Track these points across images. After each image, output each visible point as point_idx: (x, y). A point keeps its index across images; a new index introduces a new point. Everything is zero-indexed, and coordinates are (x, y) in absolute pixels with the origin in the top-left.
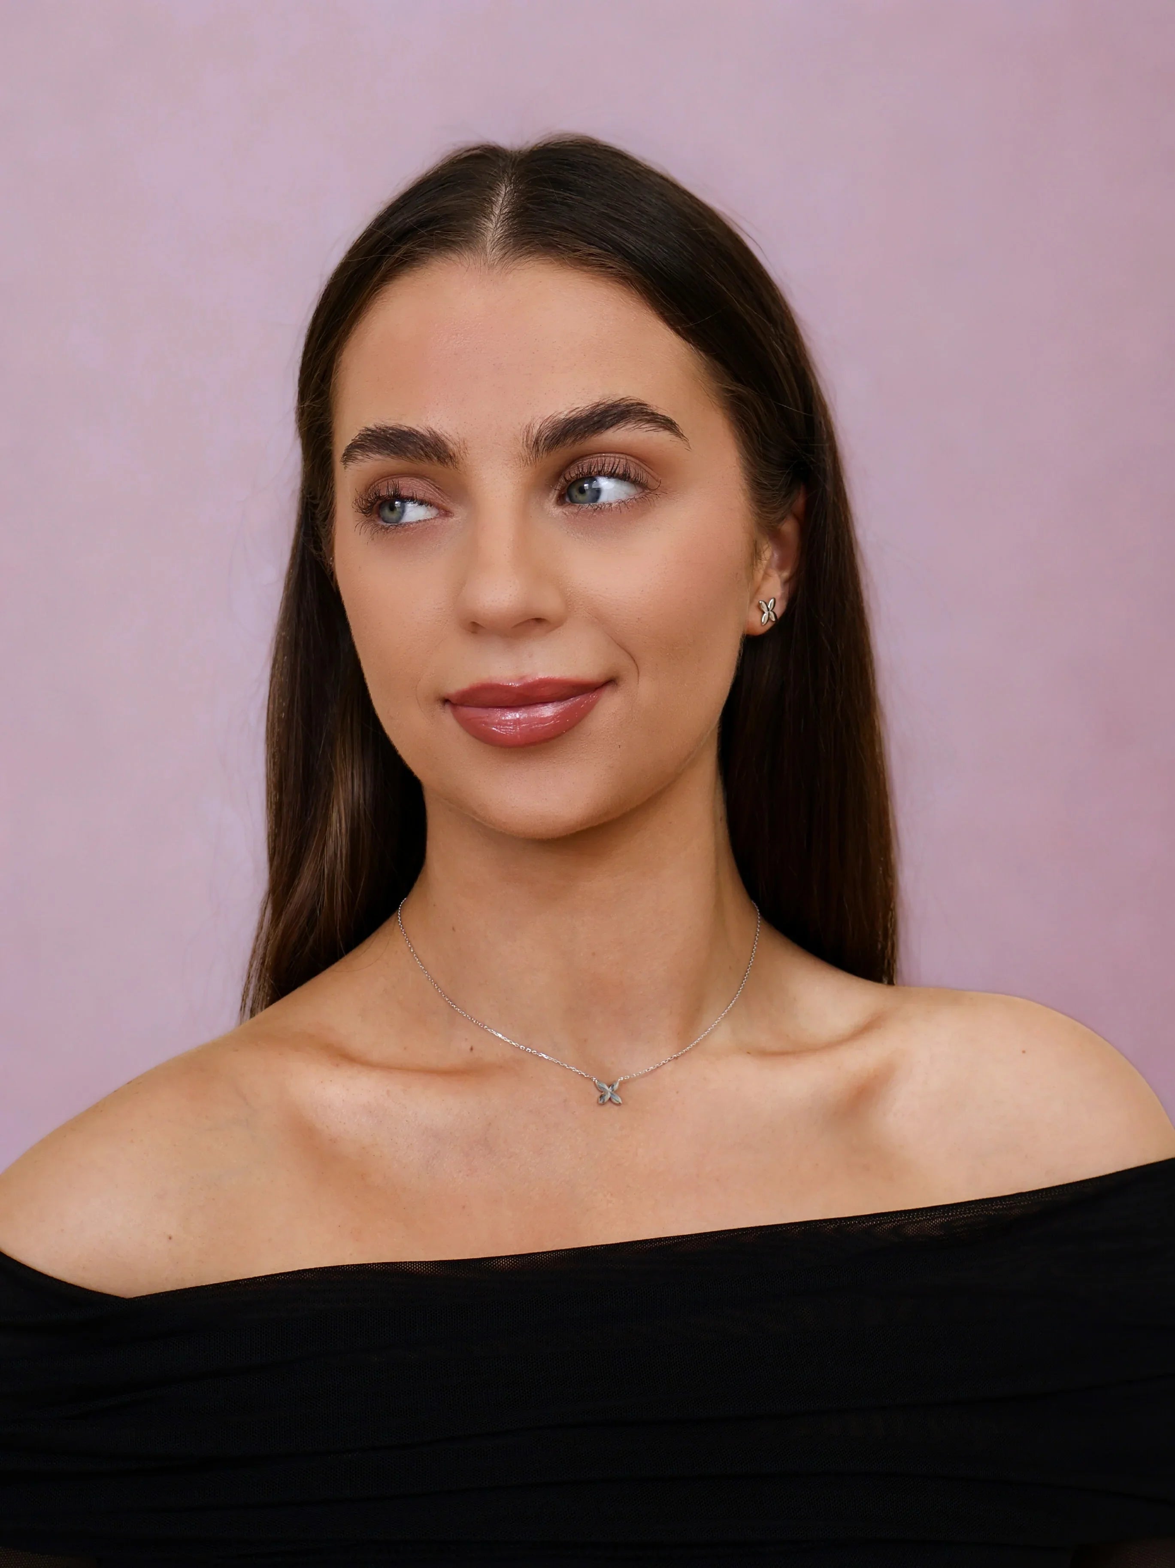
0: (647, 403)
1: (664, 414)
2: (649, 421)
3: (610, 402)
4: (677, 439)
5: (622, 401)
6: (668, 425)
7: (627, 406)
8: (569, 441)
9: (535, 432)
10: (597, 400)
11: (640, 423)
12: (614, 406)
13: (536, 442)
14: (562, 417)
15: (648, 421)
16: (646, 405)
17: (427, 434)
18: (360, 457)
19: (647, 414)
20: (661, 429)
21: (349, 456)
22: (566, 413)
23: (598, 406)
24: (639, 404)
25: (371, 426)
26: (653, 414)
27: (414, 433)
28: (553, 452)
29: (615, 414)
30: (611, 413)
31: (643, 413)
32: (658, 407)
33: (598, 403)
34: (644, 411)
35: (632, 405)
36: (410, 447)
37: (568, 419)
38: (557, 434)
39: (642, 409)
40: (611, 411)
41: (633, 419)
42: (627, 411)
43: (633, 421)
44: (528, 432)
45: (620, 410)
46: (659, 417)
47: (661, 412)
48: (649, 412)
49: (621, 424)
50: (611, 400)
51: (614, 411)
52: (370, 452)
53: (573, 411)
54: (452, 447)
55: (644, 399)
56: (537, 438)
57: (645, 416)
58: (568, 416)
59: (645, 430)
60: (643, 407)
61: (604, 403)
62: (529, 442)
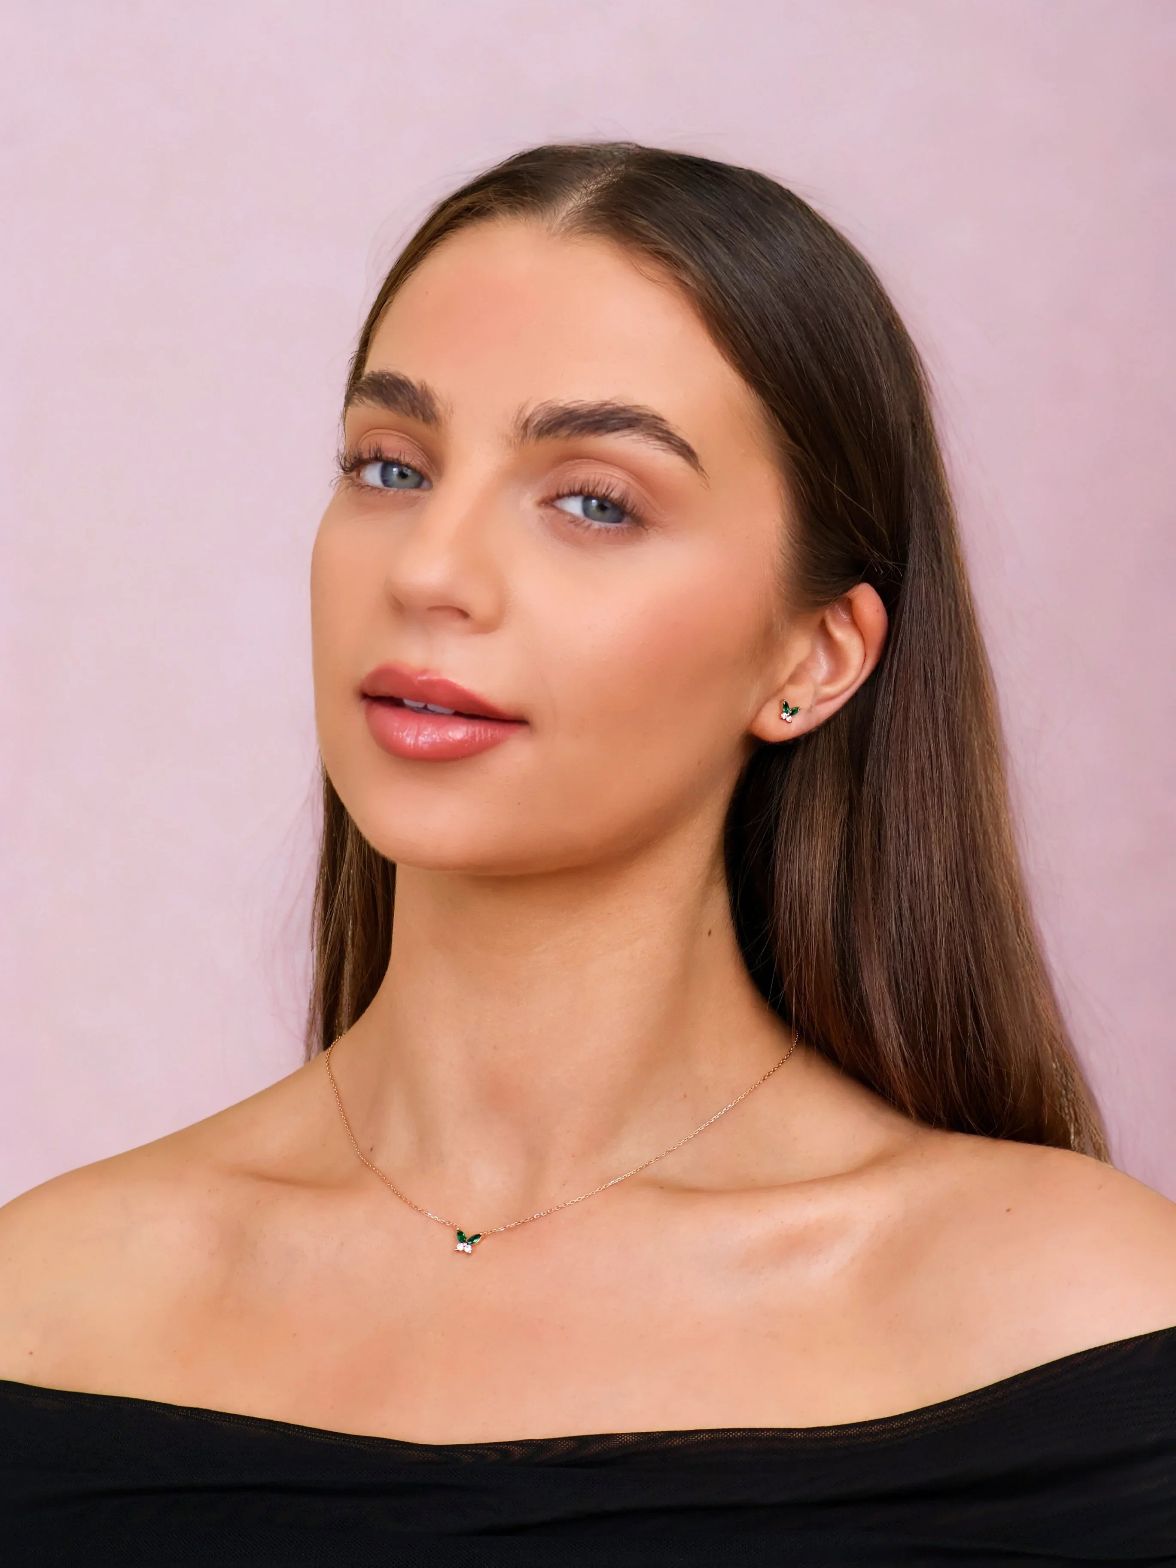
0: (664, 418)
1: (682, 438)
2: (662, 438)
3: (621, 405)
4: (692, 470)
5: (637, 408)
6: (686, 452)
7: (640, 414)
8: (563, 432)
9: (528, 414)
10: (606, 398)
11: (650, 438)
12: (624, 410)
13: (526, 424)
14: (561, 404)
15: (659, 438)
16: (662, 420)
17: (419, 388)
18: (357, 402)
19: (662, 431)
20: (674, 452)
22: (567, 402)
23: (605, 404)
24: (654, 417)
26: (668, 432)
27: (407, 383)
28: (542, 441)
29: (622, 419)
30: (617, 416)
31: (656, 427)
32: (678, 428)
33: (606, 401)
34: (658, 426)
35: (646, 415)
36: (400, 398)
37: (567, 409)
38: (550, 422)
39: (657, 423)
40: (618, 413)
41: (642, 430)
42: (637, 419)
43: (641, 432)
44: (520, 413)
45: (629, 416)
46: (676, 438)
47: (680, 434)
48: (665, 428)
49: (626, 432)
50: (623, 403)
51: (622, 415)
52: (365, 396)
53: (575, 402)
54: (439, 407)
55: (664, 415)
56: (528, 421)
57: (657, 431)
58: (567, 407)
59: (653, 447)
60: (658, 421)
61: (614, 404)
62: (518, 423)
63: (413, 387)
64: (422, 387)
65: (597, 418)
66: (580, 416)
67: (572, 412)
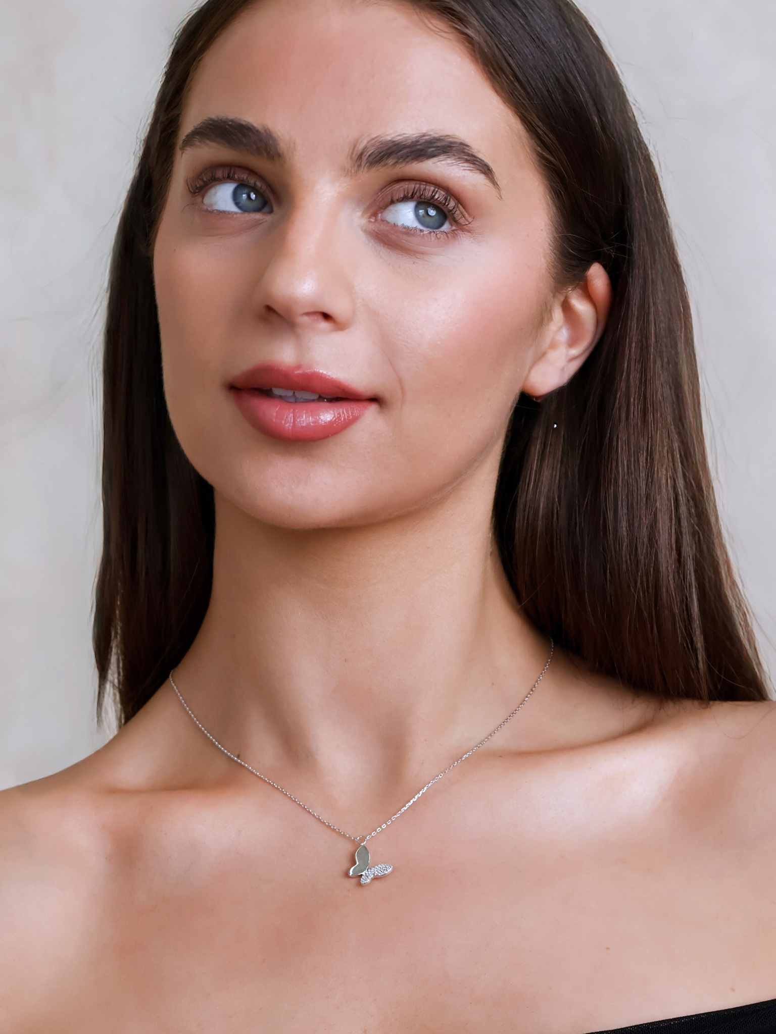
0: (469, 144)
1: (483, 159)
2: (469, 161)
3: (436, 136)
4: (491, 185)
5: (448, 137)
6: (486, 170)
7: (451, 143)
8: (391, 161)
9: (361, 147)
10: (424, 130)
11: (460, 161)
13: (360, 156)
14: (389, 138)
15: (467, 161)
16: (468, 146)
17: (263, 131)
18: (198, 143)
19: (468, 155)
20: (478, 171)
21: (189, 141)
22: (393, 136)
23: (424, 136)
24: (462, 144)
25: (214, 117)
26: (473, 156)
27: (250, 127)
28: (374, 169)
29: (438, 147)
30: (435, 145)
31: (464, 152)
32: (479, 151)
33: (425, 133)
34: (466, 151)
35: (455, 143)
36: (244, 140)
37: (394, 142)
38: (380, 153)
39: (464, 148)
40: (435, 143)
41: (454, 155)
42: (450, 147)
43: (453, 157)
44: (355, 146)
45: (444, 144)
46: (478, 160)
47: (480, 156)
48: (471, 153)
49: (442, 157)
50: (437, 134)
51: (439, 144)
52: (208, 139)
53: (400, 135)
54: (283, 146)
55: (468, 141)
56: (362, 154)
57: (465, 155)
58: (394, 140)
59: (462, 168)
60: (465, 147)
61: (430, 135)
62: (354, 156)
63: (258, 131)
64: (265, 131)
65: (419, 147)
66: (405, 147)
67: (398, 144)
